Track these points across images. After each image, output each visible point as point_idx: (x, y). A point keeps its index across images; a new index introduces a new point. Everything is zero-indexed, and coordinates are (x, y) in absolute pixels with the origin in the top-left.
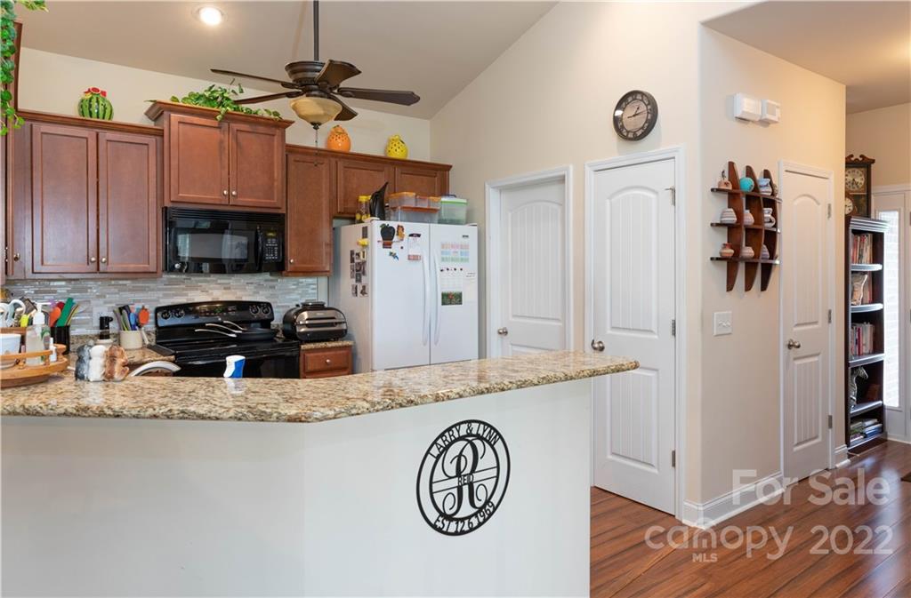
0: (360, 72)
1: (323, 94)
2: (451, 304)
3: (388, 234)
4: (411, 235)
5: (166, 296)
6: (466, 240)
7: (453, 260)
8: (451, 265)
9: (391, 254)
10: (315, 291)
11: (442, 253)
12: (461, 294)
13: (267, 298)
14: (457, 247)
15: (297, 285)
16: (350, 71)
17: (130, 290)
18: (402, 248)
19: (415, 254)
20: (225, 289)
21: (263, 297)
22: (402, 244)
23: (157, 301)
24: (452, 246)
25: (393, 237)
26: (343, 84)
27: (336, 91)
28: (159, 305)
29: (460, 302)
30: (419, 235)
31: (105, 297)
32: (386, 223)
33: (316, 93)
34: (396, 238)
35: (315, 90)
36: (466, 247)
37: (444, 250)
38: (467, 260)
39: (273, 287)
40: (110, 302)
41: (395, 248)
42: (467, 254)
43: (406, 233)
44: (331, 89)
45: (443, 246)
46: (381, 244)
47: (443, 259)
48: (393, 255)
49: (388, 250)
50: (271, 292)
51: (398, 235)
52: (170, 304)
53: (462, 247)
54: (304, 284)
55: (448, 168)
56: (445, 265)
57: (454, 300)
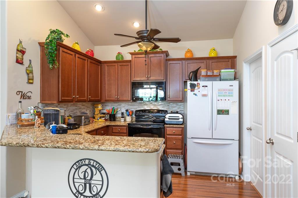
0: (161, 32)
1: (148, 41)
2: (223, 114)
3: (193, 86)
4: (203, 86)
5: (138, 107)
6: (231, 87)
7: (224, 96)
8: (223, 98)
9: (194, 94)
10: (183, 107)
11: (219, 93)
12: (228, 110)
13: (166, 109)
14: (227, 90)
15: (177, 105)
16: (157, 32)
17: (130, 105)
18: (199, 91)
19: (204, 94)
20: (154, 105)
21: (165, 109)
22: (199, 90)
23: (136, 108)
24: (224, 90)
25: (195, 87)
26: (155, 37)
27: (152, 40)
28: (137, 110)
29: (228, 114)
30: (207, 86)
31: (124, 107)
32: (192, 82)
33: (146, 40)
34: (196, 88)
35: (146, 39)
36: (232, 90)
37: (219, 92)
38: (232, 96)
39: (168, 106)
40: (126, 108)
41: (196, 91)
42: (232, 93)
43: (201, 85)
44: (151, 39)
45: (219, 90)
46: (190, 90)
47: (219, 96)
48: (196, 95)
49: (193, 93)
50: (168, 107)
51: (197, 86)
52: (140, 109)
53: (229, 90)
54: (179, 105)
55: (235, 57)
56: (219, 98)
57: (225, 113)
